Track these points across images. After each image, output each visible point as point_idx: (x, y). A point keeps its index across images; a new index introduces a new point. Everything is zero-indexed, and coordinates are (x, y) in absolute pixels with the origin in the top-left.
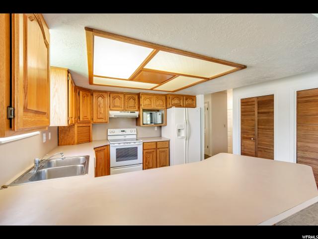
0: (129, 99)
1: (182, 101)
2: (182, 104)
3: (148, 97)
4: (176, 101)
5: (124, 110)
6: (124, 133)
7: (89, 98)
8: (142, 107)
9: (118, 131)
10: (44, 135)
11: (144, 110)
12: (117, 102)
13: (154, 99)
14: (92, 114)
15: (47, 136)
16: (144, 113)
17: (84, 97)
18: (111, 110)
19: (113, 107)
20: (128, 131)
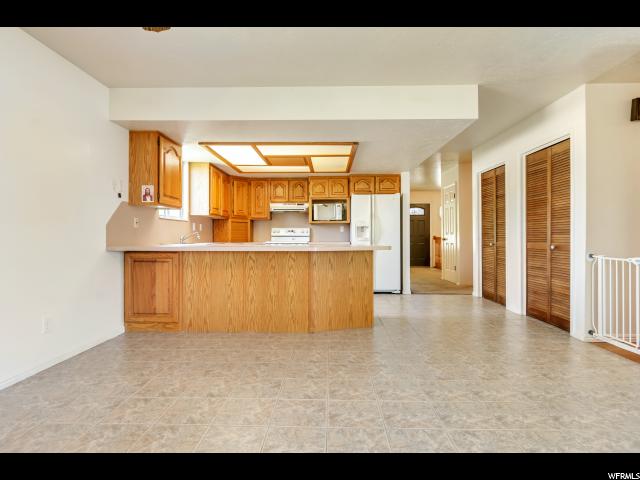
0: (295, 186)
1: (372, 185)
2: (372, 189)
3: (320, 181)
4: (362, 186)
5: (289, 202)
6: (292, 234)
7: (245, 188)
8: (311, 196)
9: (283, 231)
10: (194, 225)
11: (314, 202)
12: (280, 191)
13: (328, 184)
14: (249, 208)
15: (197, 228)
16: (315, 206)
17: (238, 187)
18: (273, 202)
19: (275, 198)
20: (298, 231)
